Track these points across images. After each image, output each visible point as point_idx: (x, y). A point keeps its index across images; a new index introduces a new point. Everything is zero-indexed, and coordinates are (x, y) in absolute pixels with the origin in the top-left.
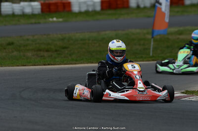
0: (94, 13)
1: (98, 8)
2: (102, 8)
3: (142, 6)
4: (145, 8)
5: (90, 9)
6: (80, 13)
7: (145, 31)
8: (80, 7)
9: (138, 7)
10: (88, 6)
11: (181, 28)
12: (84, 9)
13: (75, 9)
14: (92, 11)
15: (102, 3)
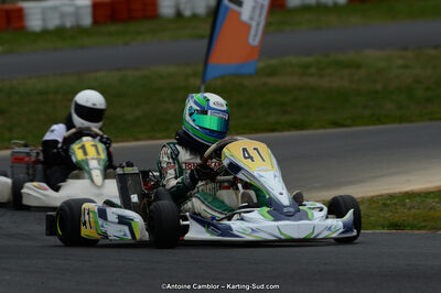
0: (78, 31)
1: (87, 20)
2: (96, 21)
3: (187, 13)
4: (195, 16)
5: (68, 23)
6: (45, 33)
7: (189, 70)
8: (44, 20)
9: (179, 15)
10: (63, 15)
11: (274, 62)
12: (53, 23)
13: (34, 22)
14: (72, 28)
15: (95, 7)
